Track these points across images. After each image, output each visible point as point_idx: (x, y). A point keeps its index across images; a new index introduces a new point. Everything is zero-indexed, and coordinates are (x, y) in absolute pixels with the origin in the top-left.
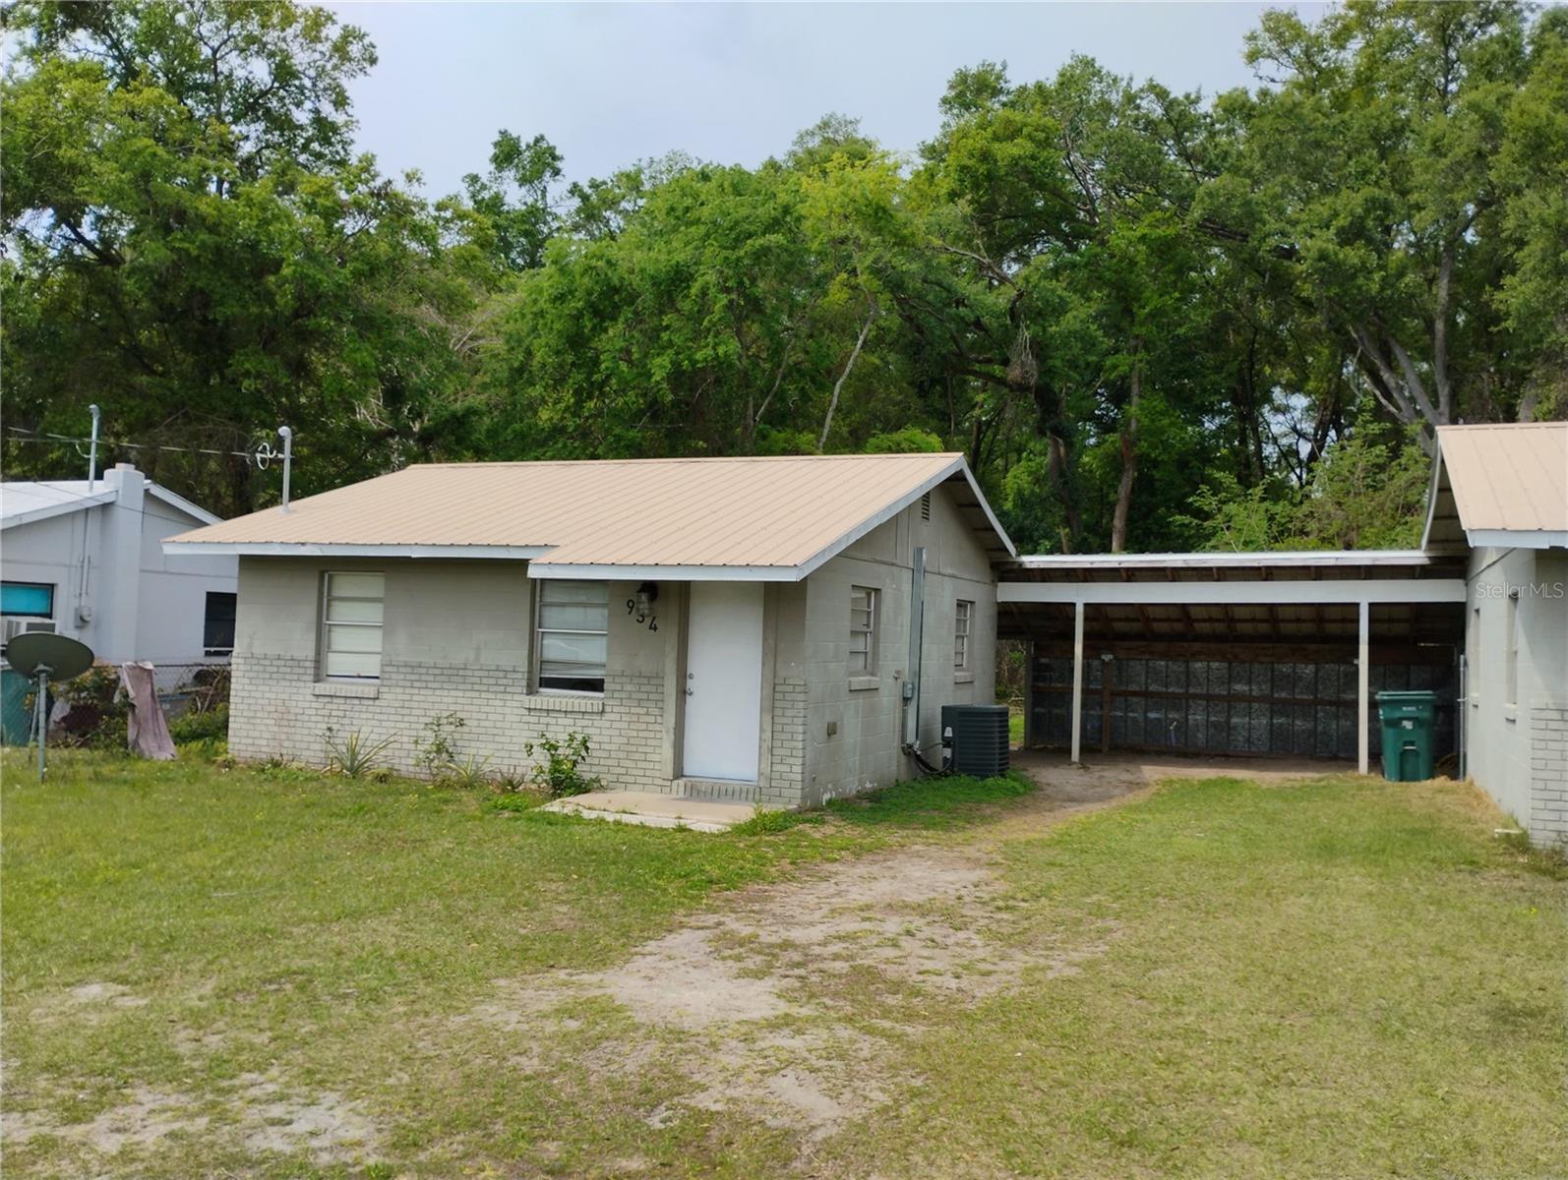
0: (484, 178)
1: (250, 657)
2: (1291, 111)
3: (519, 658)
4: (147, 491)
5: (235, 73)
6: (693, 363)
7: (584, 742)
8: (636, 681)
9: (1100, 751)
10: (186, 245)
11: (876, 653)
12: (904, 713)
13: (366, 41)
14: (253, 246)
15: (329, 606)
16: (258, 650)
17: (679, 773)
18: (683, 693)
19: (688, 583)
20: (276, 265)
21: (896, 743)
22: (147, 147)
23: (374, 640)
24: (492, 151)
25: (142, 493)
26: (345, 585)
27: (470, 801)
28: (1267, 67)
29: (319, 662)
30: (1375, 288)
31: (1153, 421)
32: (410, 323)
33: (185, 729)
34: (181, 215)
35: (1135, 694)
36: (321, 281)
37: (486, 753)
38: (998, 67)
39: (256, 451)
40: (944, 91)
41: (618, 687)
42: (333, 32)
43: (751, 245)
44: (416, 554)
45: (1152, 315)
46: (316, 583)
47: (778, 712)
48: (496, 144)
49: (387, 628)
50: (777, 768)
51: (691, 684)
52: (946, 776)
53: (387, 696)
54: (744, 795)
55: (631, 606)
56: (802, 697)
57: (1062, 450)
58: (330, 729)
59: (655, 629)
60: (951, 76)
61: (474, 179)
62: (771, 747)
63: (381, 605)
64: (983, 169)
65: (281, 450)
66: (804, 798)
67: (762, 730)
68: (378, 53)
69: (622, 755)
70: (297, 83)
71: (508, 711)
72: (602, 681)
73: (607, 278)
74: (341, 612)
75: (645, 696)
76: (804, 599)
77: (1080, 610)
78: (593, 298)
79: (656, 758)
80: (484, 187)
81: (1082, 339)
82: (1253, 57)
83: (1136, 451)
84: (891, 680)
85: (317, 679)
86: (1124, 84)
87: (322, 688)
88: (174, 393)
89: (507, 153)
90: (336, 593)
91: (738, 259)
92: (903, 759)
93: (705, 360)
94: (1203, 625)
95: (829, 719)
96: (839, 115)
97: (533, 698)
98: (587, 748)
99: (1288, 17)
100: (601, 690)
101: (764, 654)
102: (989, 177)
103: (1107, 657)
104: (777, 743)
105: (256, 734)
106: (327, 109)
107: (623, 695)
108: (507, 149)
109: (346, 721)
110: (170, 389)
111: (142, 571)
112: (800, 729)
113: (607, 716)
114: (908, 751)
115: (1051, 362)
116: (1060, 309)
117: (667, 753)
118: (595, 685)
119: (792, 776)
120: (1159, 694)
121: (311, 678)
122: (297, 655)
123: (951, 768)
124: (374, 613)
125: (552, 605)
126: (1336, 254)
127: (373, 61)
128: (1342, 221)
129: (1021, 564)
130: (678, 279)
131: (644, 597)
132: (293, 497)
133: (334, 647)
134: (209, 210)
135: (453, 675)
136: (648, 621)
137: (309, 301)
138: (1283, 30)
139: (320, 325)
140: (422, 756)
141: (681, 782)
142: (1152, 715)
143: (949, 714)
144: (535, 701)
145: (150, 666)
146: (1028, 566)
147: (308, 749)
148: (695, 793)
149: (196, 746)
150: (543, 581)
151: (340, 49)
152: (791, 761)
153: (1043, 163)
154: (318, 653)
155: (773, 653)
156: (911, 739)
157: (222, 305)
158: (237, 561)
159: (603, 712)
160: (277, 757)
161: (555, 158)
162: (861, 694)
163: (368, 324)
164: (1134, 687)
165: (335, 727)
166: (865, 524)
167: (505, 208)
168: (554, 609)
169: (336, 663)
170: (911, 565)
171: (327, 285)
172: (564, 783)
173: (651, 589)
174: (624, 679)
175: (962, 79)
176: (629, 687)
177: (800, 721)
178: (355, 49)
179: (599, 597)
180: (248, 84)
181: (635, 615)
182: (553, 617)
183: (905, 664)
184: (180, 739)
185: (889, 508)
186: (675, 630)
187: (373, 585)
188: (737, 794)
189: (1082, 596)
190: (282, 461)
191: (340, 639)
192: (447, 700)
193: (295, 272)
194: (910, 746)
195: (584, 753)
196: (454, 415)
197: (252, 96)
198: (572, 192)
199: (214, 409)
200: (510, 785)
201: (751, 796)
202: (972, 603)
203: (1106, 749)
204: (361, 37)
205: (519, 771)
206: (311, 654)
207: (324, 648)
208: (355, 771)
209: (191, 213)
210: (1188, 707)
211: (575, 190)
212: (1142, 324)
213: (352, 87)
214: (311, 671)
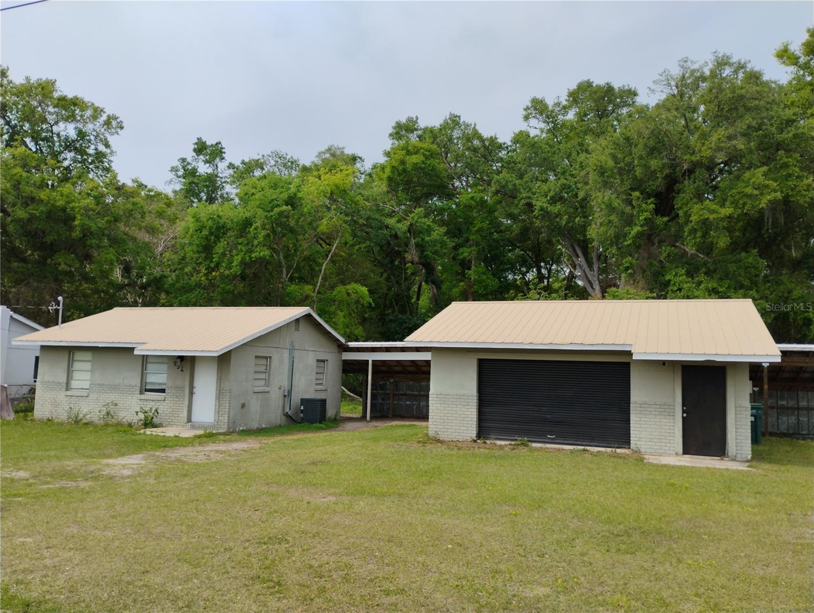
0: (189, 160)
1: (43, 382)
2: (534, 145)
3: (137, 382)
4: (11, 317)
5: (61, 133)
6: (251, 258)
7: (156, 411)
8: (176, 389)
9: (388, 417)
10: (34, 212)
11: (269, 380)
12: (284, 400)
13: (118, 120)
14: (64, 210)
15: (72, 363)
16: (46, 379)
17: (189, 420)
18: (191, 393)
19: (195, 356)
20: (74, 219)
21: (280, 411)
22: (18, 173)
23: (88, 376)
24: (193, 147)
25: (9, 317)
26: (78, 356)
27: (110, 429)
28: (533, 122)
29: (68, 383)
30: (564, 222)
31: (479, 277)
32: (134, 239)
33: (19, 409)
34: (33, 199)
35: (401, 395)
36: (91, 226)
37: (124, 415)
38: (415, 119)
39: (49, 306)
40: (391, 130)
41: (170, 392)
42: (104, 117)
43: (277, 210)
44: (100, 345)
45: (477, 231)
46: (67, 355)
47: (221, 399)
48: (196, 144)
49: (92, 371)
50: (220, 418)
51: (195, 390)
52: (300, 423)
53: (91, 396)
54: (209, 427)
55: (175, 363)
56: (228, 394)
57: (435, 290)
58: (71, 408)
59: (183, 371)
60: (394, 124)
61: (183, 160)
62: (218, 412)
63: (90, 363)
64: (401, 168)
65: (59, 306)
66: (228, 428)
67: (216, 406)
68: (124, 125)
69: (170, 415)
70: (88, 138)
71: (133, 400)
72: (165, 389)
73: (219, 223)
74: (77, 366)
75: (178, 395)
76: (230, 361)
77: (370, 363)
78: (213, 230)
79: (182, 416)
80: (189, 164)
81: (441, 243)
82: (526, 118)
83: (473, 290)
84: (277, 389)
85: (67, 390)
86: (473, 126)
87: (69, 393)
88: (29, 270)
89: (201, 148)
90: (75, 359)
91: (271, 216)
92: (284, 418)
93: (256, 257)
94: (425, 368)
95: (242, 402)
96: (336, 146)
97: (142, 396)
98: (158, 413)
99: (541, 101)
100: (164, 392)
101: (217, 379)
102: (404, 170)
103: (392, 380)
104: (220, 410)
105: (44, 410)
106: (101, 148)
107: (172, 394)
108: (200, 147)
109: (77, 405)
110: (27, 268)
111: (8, 348)
112: (228, 405)
113: (166, 402)
114: (287, 415)
115: (425, 253)
116: (429, 230)
117: (185, 414)
118: (163, 391)
119: (225, 421)
120: (409, 395)
121: (64, 389)
122: (60, 381)
123: (303, 420)
124: (88, 366)
125: (149, 363)
126: (547, 208)
127: (122, 128)
128: (552, 194)
129: (348, 345)
130: (247, 223)
131: (179, 360)
132: (63, 322)
133: (74, 378)
134: (44, 197)
135: (115, 388)
136: (180, 368)
137: (87, 233)
138: (538, 107)
139: (92, 243)
140: (102, 416)
141: (189, 424)
142: (407, 403)
143: (304, 401)
144: (143, 397)
145: (6, 385)
146: (351, 346)
147: (62, 415)
148: (194, 428)
149: (22, 414)
150: (147, 355)
151: (108, 123)
152: (224, 416)
153: (429, 165)
154: (68, 380)
155: (220, 380)
156: (287, 410)
157: (49, 235)
158: (39, 348)
159: (165, 400)
160: (50, 418)
161: (221, 152)
162: (260, 394)
163: (115, 241)
164: (401, 392)
165: (72, 407)
166: (253, 335)
167: (198, 174)
168: (151, 364)
169: (74, 384)
170: (288, 347)
171: (94, 228)
172: (148, 423)
173: (182, 358)
174: (172, 389)
175: (399, 126)
176: (173, 391)
177: (228, 402)
178: (114, 123)
179: (166, 360)
180: (67, 138)
181: (176, 366)
182: (150, 367)
183: (286, 384)
184: (16, 412)
185: (266, 329)
186: (189, 372)
187: (88, 356)
188: (207, 427)
189: (371, 357)
190: (59, 309)
191: (76, 375)
192: (112, 397)
193: (80, 223)
194: (287, 413)
195: (156, 414)
196: (155, 278)
197: (69, 142)
198: (229, 167)
199: (46, 277)
200: (130, 425)
201: (211, 428)
202: (327, 360)
203: (390, 416)
204: (116, 118)
205: (134, 421)
206: (65, 381)
207: (70, 378)
208: (77, 422)
209: (37, 198)
210: (420, 399)
211: (231, 166)
212: (474, 234)
213: (112, 140)
214: (65, 387)
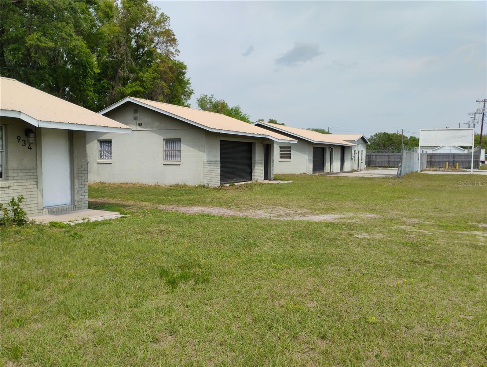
8: (24, 171)
41: (16, 175)
54: (70, 209)
55: (19, 139)
59: (31, 149)
62: (79, 191)
66: (88, 206)
67: (72, 185)
72: (1, 173)
75: (28, 177)
79: (35, 202)
100: (1, 176)
101: (70, 157)
107: (19, 178)
117: (40, 199)
119: (85, 199)
136: (28, 145)
141: (46, 209)
148: (52, 213)
152: (84, 194)
155: (77, 157)
159: (10, 186)
174: (18, 171)
181: (21, 143)
188: (68, 210)
201: (72, 209)
